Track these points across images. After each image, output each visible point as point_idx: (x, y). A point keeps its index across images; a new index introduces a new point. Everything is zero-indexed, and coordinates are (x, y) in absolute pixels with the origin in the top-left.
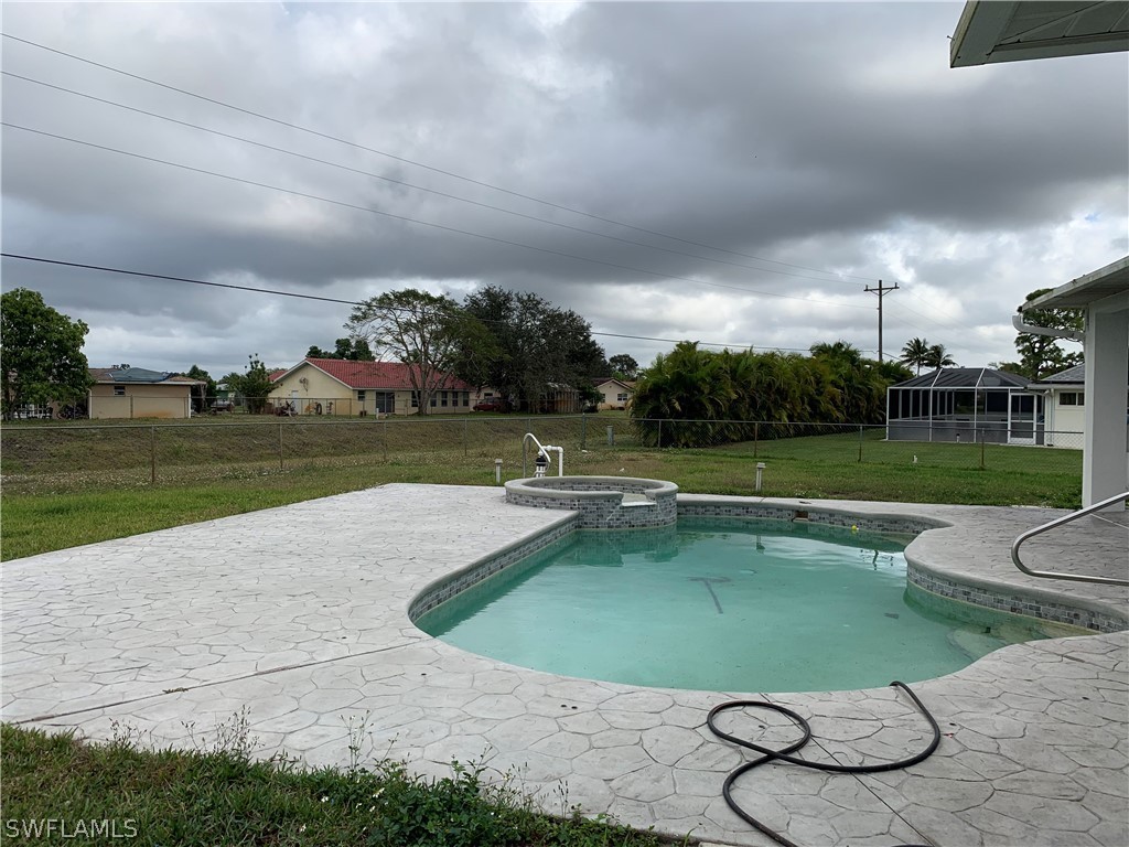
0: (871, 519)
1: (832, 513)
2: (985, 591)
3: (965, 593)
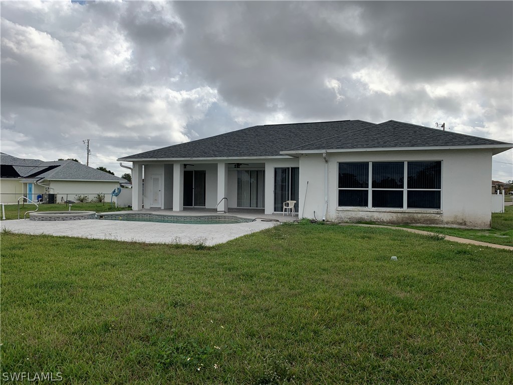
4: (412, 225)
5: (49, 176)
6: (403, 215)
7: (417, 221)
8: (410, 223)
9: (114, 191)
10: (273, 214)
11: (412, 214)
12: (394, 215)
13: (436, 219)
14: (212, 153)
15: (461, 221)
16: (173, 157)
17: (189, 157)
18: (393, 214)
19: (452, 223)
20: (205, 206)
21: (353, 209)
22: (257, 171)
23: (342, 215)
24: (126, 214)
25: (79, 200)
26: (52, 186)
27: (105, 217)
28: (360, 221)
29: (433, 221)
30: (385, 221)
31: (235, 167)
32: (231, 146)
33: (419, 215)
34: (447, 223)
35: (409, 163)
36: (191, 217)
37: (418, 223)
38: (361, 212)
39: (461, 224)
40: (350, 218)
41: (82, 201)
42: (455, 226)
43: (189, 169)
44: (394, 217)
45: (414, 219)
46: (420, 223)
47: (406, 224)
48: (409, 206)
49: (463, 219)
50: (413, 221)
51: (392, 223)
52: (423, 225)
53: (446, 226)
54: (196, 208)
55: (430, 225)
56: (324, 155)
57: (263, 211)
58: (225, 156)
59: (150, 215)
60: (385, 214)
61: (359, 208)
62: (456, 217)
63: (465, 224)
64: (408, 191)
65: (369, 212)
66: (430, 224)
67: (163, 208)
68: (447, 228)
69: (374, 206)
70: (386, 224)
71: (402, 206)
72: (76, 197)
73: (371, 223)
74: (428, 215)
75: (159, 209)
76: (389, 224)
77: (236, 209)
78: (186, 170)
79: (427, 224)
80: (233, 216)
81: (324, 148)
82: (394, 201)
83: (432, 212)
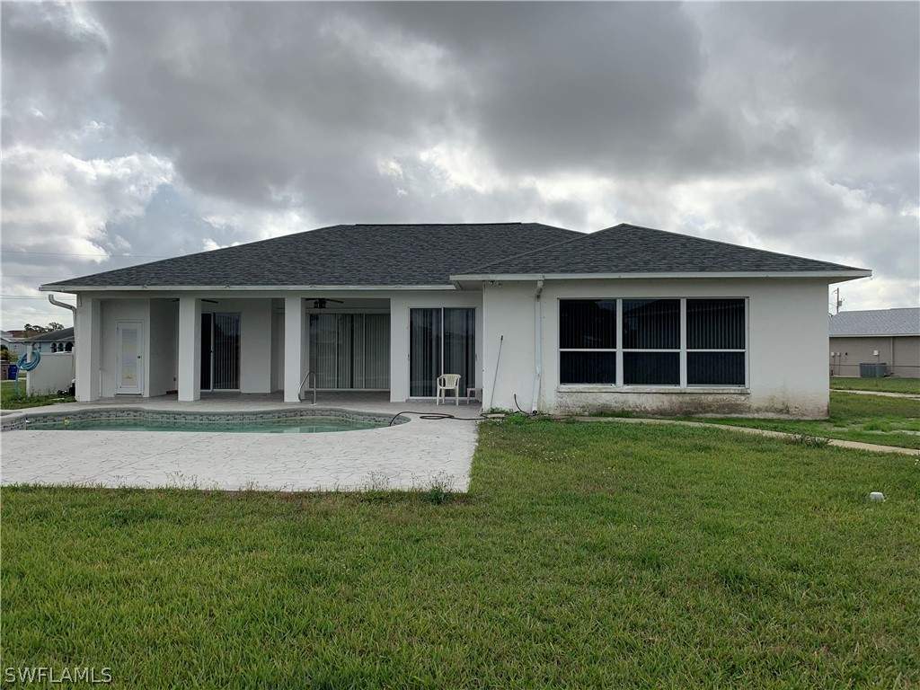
4: (697, 416)
6: (680, 398)
7: (705, 408)
8: (694, 413)
9: (24, 359)
10: (408, 401)
11: (697, 396)
12: (666, 398)
13: (739, 405)
15: (781, 407)
16: (181, 284)
17: (220, 284)
18: (663, 396)
19: (767, 411)
20: (237, 387)
21: (588, 389)
22: (352, 315)
23: (569, 400)
24: (79, 412)
28: (603, 412)
29: (734, 408)
30: (650, 409)
31: (316, 307)
32: (308, 264)
33: (710, 398)
34: (758, 410)
35: (690, 303)
37: (706, 412)
38: (604, 395)
39: (781, 411)
40: (583, 407)
42: (771, 415)
44: (666, 403)
45: (700, 404)
46: (712, 411)
47: (688, 415)
48: (690, 382)
49: (783, 403)
50: (700, 409)
51: (661, 413)
52: (718, 416)
53: (756, 415)
54: (217, 393)
55: (729, 416)
56: (540, 284)
57: (385, 396)
58: (306, 284)
59: (136, 411)
60: (648, 396)
61: (599, 386)
62: (772, 399)
63: (788, 412)
64: (688, 353)
65: (618, 393)
66: (730, 413)
67: (147, 395)
68: (759, 419)
69: (627, 381)
70: (651, 416)
71: (677, 382)
73: (624, 414)
74: (725, 397)
75: (139, 396)
76: (656, 416)
78: (206, 311)
79: (725, 413)
80: (332, 410)
81: (536, 270)
82: (663, 372)
83: (732, 392)
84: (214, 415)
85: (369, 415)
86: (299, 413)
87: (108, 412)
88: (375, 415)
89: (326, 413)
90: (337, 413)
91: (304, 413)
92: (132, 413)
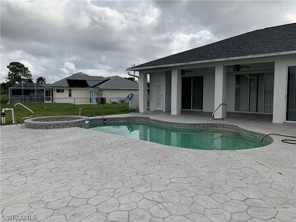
0: (125, 118)
1: (114, 119)
2: (198, 125)
3: (193, 126)
5: (102, 87)
9: (129, 96)
10: (284, 123)
14: (210, 56)
17: (185, 62)
20: (202, 109)
22: (258, 75)
24: (127, 118)
25: (121, 101)
26: (104, 92)
27: (108, 120)
31: (234, 71)
36: (184, 124)
41: (122, 102)
43: (187, 75)
54: (194, 111)
58: (224, 58)
67: (164, 111)
72: (119, 99)
75: (161, 112)
77: (234, 113)
78: (184, 76)
80: (233, 126)
84: (172, 123)
85: (250, 132)
86: (215, 126)
87: (139, 118)
88: (253, 132)
89: (230, 127)
90: (236, 128)
91: (218, 126)
92: (147, 119)
